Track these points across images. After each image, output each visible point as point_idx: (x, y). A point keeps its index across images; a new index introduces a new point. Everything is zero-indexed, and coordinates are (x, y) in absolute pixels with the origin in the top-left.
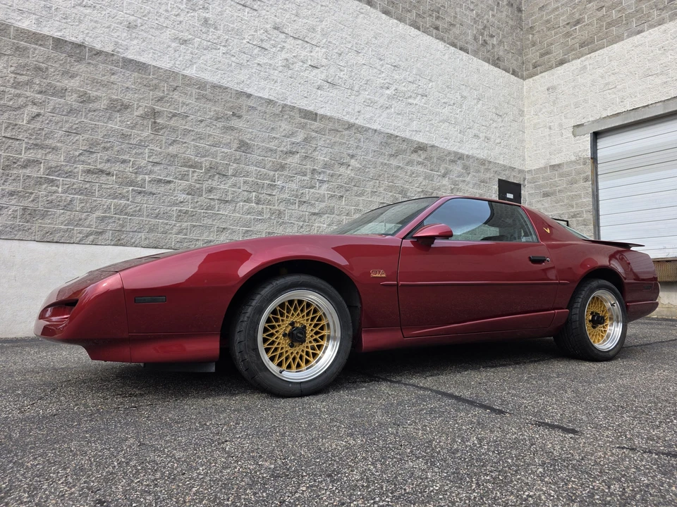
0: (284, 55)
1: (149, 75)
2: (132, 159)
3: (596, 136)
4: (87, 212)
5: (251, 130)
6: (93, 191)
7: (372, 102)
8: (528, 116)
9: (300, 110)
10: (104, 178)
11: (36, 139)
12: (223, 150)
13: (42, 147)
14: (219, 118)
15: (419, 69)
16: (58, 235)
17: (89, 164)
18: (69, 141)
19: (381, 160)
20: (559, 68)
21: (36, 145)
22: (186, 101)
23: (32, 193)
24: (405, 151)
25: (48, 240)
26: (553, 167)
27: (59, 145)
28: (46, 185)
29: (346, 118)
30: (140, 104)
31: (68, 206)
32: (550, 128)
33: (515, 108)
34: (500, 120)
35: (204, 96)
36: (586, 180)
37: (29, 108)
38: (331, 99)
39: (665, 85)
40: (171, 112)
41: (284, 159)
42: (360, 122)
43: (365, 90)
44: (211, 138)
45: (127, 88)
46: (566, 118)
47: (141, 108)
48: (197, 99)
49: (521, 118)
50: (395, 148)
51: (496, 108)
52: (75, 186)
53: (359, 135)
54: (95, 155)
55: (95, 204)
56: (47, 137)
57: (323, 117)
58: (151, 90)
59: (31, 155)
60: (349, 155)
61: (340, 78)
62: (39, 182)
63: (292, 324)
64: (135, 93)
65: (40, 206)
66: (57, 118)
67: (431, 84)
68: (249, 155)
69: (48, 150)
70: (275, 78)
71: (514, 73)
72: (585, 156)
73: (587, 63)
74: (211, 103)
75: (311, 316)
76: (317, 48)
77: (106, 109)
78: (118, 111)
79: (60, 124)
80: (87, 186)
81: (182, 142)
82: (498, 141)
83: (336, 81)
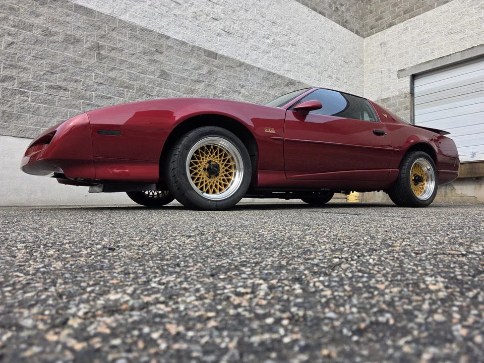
0: (193, 9)
1: (95, 18)
2: (83, 80)
3: (414, 77)
4: (50, 117)
5: (169, 63)
6: (54, 102)
7: (256, 48)
8: (366, 64)
9: (205, 51)
10: (62, 93)
11: (11, 61)
12: (149, 76)
13: (15, 67)
14: (146, 53)
15: (290, 26)
16: (29, 133)
17: (51, 81)
18: (35, 64)
19: (263, 90)
20: (389, 29)
21: (11, 65)
22: (122, 39)
23: (9, 101)
24: (280, 84)
25: (22, 136)
26: (384, 100)
27: (28, 66)
28: (19, 95)
29: (238, 58)
30: (88, 39)
31: (36, 112)
32: (382, 73)
33: (357, 58)
34: (347, 66)
35: (135, 36)
36: (406, 109)
37: (6, 37)
38: (227, 43)
39: (462, 40)
40: (111, 47)
41: (193, 86)
42: (248, 62)
43: (252, 38)
44: (140, 67)
45: (78, 27)
46: (393, 65)
47: (88, 42)
48: (130, 38)
49: (361, 66)
50: (272, 82)
51: (344, 57)
52: (40, 98)
53: (247, 71)
54: (55, 75)
55: (55, 111)
56: (19, 60)
57: (222, 56)
58: (96, 29)
59: (8, 73)
60: (240, 85)
61: (234, 28)
62: (14, 93)
63: (209, 162)
64: (84, 31)
65: (15, 110)
66: (27, 46)
67: (298, 37)
68: (168, 81)
69: (20, 70)
70: (187, 26)
71: (357, 33)
72: (406, 92)
73: (408, 25)
74: (140, 42)
75: (223, 158)
76: (217, 6)
77: (63, 42)
78: (72, 44)
79: (29, 51)
80: (50, 97)
81: (119, 69)
82: (345, 81)
83: (231, 31)
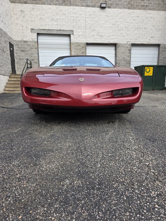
3: (38, 34)
26: (25, 42)
32: (22, 27)
33: (10, 14)
34: (7, 17)
36: (36, 49)
39: (57, 25)
46: (28, 24)
49: (11, 18)
72: (35, 41)
